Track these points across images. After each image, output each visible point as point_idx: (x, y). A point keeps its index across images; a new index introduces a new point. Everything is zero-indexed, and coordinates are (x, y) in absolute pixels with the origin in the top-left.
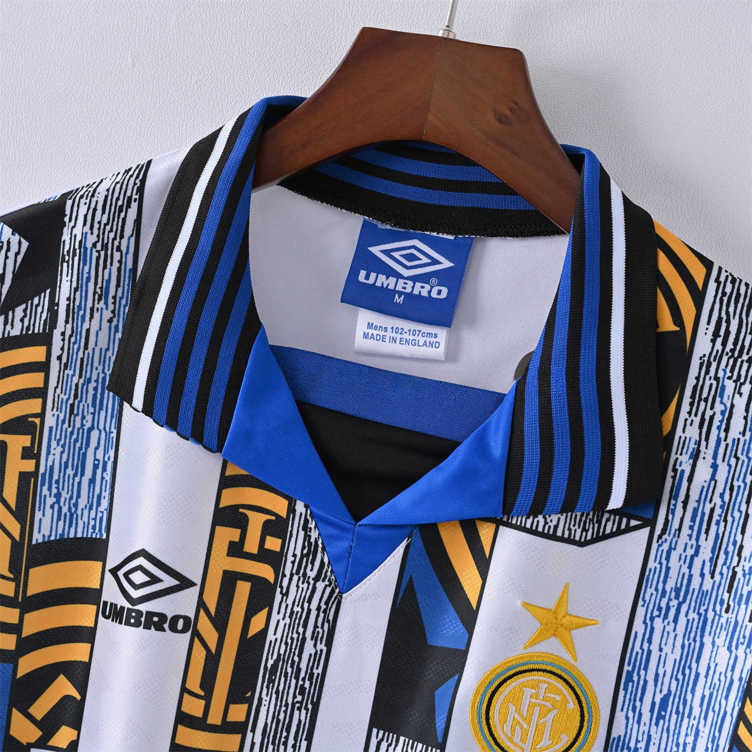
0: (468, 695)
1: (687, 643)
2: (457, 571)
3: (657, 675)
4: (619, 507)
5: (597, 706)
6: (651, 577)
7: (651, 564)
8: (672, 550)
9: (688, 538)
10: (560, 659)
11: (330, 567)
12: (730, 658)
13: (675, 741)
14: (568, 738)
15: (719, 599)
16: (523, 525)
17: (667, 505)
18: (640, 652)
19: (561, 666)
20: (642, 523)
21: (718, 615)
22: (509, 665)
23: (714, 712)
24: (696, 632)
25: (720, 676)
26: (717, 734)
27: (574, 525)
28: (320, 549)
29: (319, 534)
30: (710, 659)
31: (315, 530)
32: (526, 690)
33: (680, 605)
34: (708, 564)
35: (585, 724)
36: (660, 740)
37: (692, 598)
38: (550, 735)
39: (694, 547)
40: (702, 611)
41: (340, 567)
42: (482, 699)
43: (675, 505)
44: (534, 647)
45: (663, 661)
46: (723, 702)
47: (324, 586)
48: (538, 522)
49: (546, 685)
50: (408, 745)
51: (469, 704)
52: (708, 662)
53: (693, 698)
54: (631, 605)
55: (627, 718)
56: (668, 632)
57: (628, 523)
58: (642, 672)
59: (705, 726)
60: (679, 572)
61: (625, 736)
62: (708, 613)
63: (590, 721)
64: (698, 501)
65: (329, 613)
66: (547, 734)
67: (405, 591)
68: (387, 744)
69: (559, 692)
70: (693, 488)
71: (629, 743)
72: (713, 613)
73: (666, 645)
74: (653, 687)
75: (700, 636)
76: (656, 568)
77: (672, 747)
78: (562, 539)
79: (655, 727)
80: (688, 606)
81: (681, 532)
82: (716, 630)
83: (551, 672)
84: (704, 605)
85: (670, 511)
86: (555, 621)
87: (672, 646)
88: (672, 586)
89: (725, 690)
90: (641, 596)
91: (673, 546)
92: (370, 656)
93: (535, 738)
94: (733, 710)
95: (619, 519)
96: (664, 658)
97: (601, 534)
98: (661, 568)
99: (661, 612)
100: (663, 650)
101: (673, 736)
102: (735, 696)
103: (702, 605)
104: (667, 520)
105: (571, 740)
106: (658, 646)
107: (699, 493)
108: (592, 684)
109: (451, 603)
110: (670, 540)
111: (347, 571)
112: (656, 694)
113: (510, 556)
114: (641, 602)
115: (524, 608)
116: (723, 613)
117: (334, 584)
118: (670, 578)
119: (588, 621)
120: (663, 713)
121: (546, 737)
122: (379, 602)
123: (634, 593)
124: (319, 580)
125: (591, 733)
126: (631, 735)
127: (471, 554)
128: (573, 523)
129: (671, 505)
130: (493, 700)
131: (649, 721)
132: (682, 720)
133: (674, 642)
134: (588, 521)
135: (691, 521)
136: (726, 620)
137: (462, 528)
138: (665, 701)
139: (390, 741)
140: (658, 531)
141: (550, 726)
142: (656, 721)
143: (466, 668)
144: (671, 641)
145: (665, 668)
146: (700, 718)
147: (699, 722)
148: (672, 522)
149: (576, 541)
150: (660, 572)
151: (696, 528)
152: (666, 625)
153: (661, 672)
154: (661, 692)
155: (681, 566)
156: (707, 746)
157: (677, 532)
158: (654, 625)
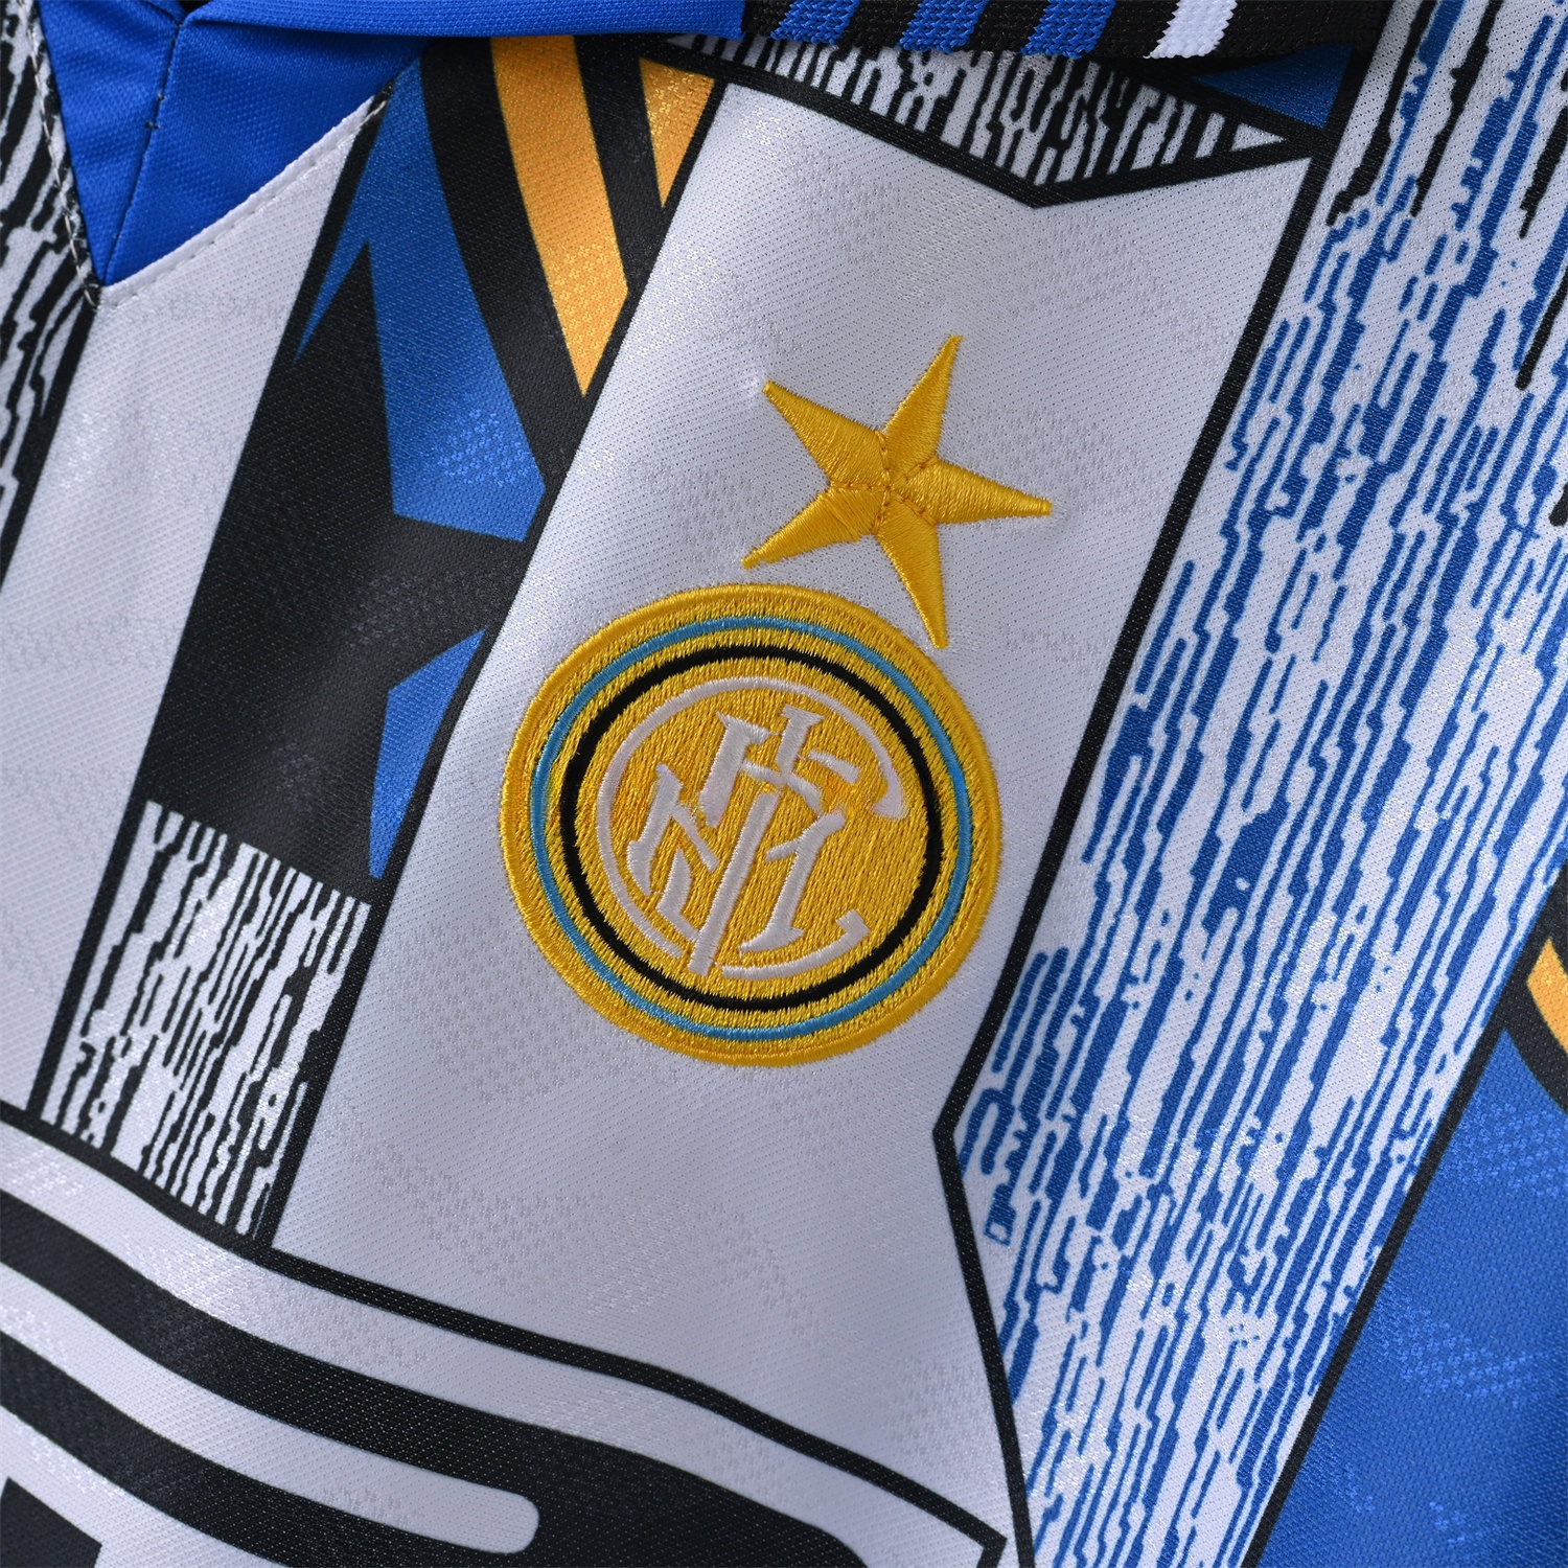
0: (507, 711)
1: (1378, 626)
2: (542, 249)
3: (1242, 738)
4: (1202, 52)
5: (996, 827)
6: (1282, 355)
7: (1292, 306)
8: (1383, 260)
9: (1454, 216)
10: (881, 627)
11: (69, 177)
12: (1540, 698)
13: (1271, 992)
14: (865, 931)
15: (1535, 469)
16: (816, 82)
17: (1390, 78)
18: (1192, 641)
19: (880, 655)
20: (1280, 139)
21: (1520, 529)
22: (680, 616)
23: (1442, 895)
24: (1423, 588)
25: (1489, 761)
26: (1440, 982)
27: (1016, 115)
28: (39, 104)
29: (44, 47)
30: (1460, 697)
31: (30, 28)
32: (734, 722)
33: (1376, 476)
34: (1512, 329)
35: (938, 886)
36: (1214, 985)
37: (1430, 456)
38: (799, 909)
39: (1471, 255)
40: (1459, 508)
41: (106, 181)
42: (557, 734)
43: (1423, 82)
44: (791, 565)
45: (1276, 686)
46: (1488, 861)
47: (36, 246)
48: (877, 75)
49: (814, 719)
50: (262, 877)
51: (506, 747)
52: (1451, 704)
53: (1366, 840)
54: (1188, 456)
55: (1102, 888)
56: (1314, 579)
57: (1227, 136)
58: (1189, 722)
59: (1397, 946)
60: (1396, 348)
61: (1084, 953)
62: (1483, 518)
63: (960, 880)
64: (1518, 77)
65: (45, 351)
66: (788, 901)
67: (337, 300)
68: (191, 865)
69: (859, 753)
70: (1506, 21)
71: (1094, 980)
72: (1502, 521)
73: (1295, 625)
74: (1221, 782)
75: (1436, 605)
76: (1305, 324)
77: (1254, 1015)
78: (957, 160)
79: (1202, 934)
80: (1405, 486)
81: (1431, 192)
82: (1502, 586)
83: (838, 671)
84: (1471, 486)
85: (1402, 103)
86: (885, 476)
87: (1319, 631)
88: (1356, 400)
89: (1503, 816)
90: (1232, 427)
91: (1388, 244)
92: (174, 533)
93: (740, 911)
94: (1521, 896)
95: (1194, 118)
96: (1280, 676)
97: (1114, 167)
98: (1327, 324)
99: (1298, 498)
100: (1283, 645)
101: (1268, 974)
102: (1539, 845)
103: (1464, 484)
104: (1380, 139)
105: (877, 937)
106: (1265, 625)
107: (1526, 43)
108: (990, 740)
109: (503, 367)
110: (1382, 219)
111: (131, 198)
112: (1227, 810)
113: (750, 198)
114: (1225, 451)
115: (770, 407)
116: (1543, 523)
117: (77, 244)
118: (1358, 367)
119: (1010, 500)
120: (1242, 884)
121: (782, 916)
122: (233, 333)
123: (1206, 412)
124: (22, 223)
125: (958, 924)
126: (1105, 954)
127: (603, 187)
128: (1011, 103)
129: (1410, 78)
130: (600, 746)
131: (1183, 909)
132: (1310, 918)
133: (1331, 619)
134: (1073, 106)
135: (1476, 153)
136: (1548, 549)
137: (585, 85)
138: (1256, 838)
139: (200, 858)
140: (1338, 179)
141: (805, 875)
142: (1212, 910)
143: (514, 611)
144: (1317, 611)
145: (1279, 714)
146: (1381, 914)
147: (1375, 932)
148: (1400, 147)
149: (1015, 177)
150: (1322, 339)
151: (1490, 183)
152: (1310, 550)
153: (1260, 726)
154: (1247, 802)
155: (1406, 324)
156: (1393, 1023)
157: (1415, 190)
158: (1265, 545)
